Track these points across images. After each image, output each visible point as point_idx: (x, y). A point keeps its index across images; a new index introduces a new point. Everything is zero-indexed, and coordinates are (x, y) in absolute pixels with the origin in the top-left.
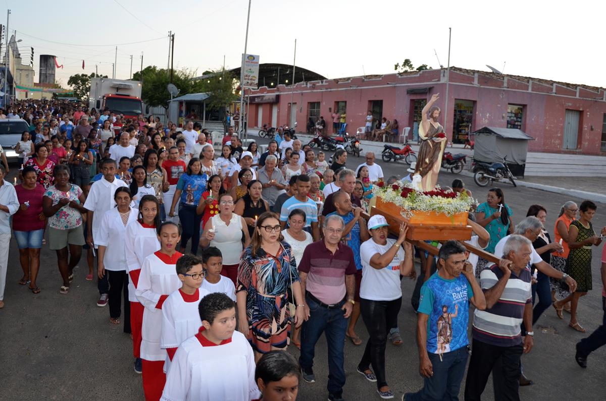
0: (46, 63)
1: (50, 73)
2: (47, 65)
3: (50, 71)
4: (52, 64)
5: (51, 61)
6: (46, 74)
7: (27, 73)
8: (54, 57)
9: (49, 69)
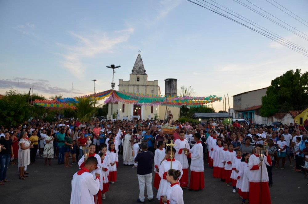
0: (170, 85)
1: (173, 92)
2: (170, 86)
3: (173, 91)
4: (174, 85)
5: (174, 83)
6: (170, 93)
7: (152, 88)
8: (176, 80)
9: (172, 90)
